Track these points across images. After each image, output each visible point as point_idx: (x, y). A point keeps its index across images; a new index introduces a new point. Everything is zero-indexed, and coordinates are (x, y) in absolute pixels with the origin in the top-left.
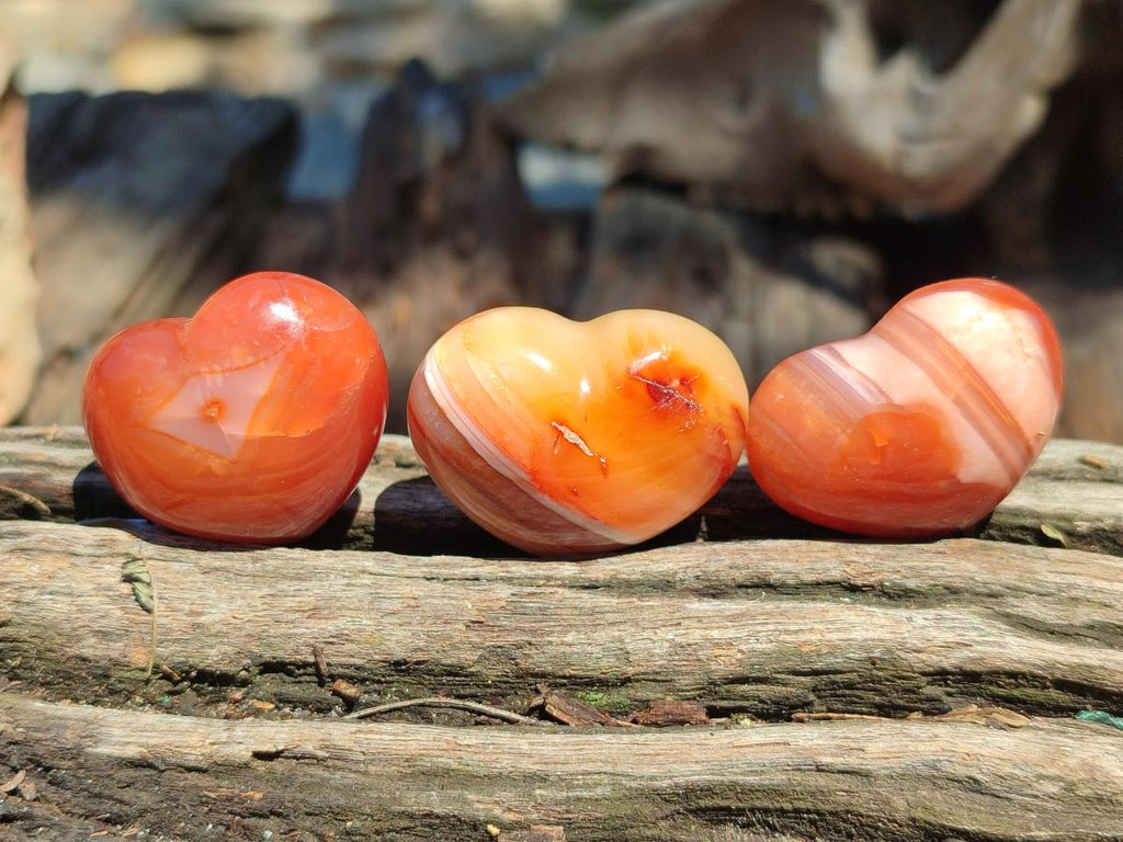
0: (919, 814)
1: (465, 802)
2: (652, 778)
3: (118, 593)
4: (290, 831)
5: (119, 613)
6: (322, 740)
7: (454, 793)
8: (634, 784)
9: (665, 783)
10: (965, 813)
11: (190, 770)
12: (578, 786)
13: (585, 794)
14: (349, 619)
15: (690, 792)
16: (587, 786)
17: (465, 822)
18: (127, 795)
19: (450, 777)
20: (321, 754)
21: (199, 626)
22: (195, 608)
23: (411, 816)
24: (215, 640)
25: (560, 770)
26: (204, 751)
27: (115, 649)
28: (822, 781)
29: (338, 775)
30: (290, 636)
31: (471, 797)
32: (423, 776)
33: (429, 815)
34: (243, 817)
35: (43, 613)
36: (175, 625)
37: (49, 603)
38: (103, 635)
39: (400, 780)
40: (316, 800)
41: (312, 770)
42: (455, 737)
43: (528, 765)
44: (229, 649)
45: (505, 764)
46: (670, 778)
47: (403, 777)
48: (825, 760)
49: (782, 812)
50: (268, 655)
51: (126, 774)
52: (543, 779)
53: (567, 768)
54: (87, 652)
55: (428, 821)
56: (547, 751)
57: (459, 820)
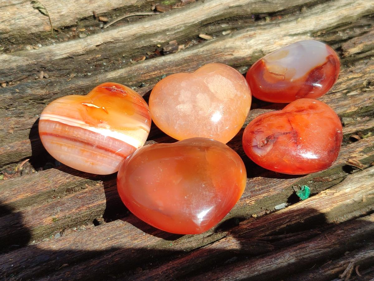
0: (253, 11)
1: (151, 41)
2: (193, 22)
3: (35, 14)
4: (110, 62)
5: (39, 19)
6: (111, 37)
7: (148, 40)
8: (189, 25)
9: (196, 22)
10: (263, 9)
11: (80, 55)
12: (176, 29)
13: (179, 30)
14: (101, 2)
15: (202, 22)
16: (178, 29)
17: (152, 46)
18: (67, 67)
19: (145, 36)
20: (112, 41)
21: (62, 15)
22: (58, 11)
23: (138, 48)
24: (67, 18)
25: (172, 27)
26: (83, 50)
27: (41, 29)
28: (231, 10)
29: (118, 44)
30: (86, 11)
31: (152, 40)
32: (138, 38)
33: (143, 47)
34: (97, 62)
35: (18, 26)
36: (55, 17)
37: (19, 23)
38: (37, 26)
39: (133, 41)
40: (114, 52)
41: (111, 45)
42: (143, 26)
43: (164, 28)
44: (71, 19)
45: (158, 29)
46: (197, 21)
47: (133, 40)
48: (232, 5)
49: (222, 20)
50: (81, 17)
51: (64, 62)
52: (167, 30)
53: (173, 26)
54: (33, 32)
55: (142, 48)
56: (167, 23)
57: (151, 46)
